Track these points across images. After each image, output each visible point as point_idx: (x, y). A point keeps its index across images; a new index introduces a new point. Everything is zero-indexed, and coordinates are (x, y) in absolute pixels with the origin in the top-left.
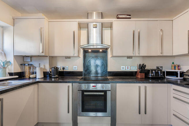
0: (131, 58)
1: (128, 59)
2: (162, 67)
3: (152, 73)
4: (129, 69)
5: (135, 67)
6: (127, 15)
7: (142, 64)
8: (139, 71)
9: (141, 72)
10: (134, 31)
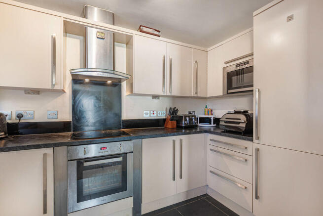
0: (159, 99)
1: (154, 100)
2: (194, 112)
3: (186, 120)
4: (155, 115)
5: (163, 112)
6: (155, 30)
7: (172, 108)
8: (169, 117)
9: (171, 120)
10: (164, 57)
